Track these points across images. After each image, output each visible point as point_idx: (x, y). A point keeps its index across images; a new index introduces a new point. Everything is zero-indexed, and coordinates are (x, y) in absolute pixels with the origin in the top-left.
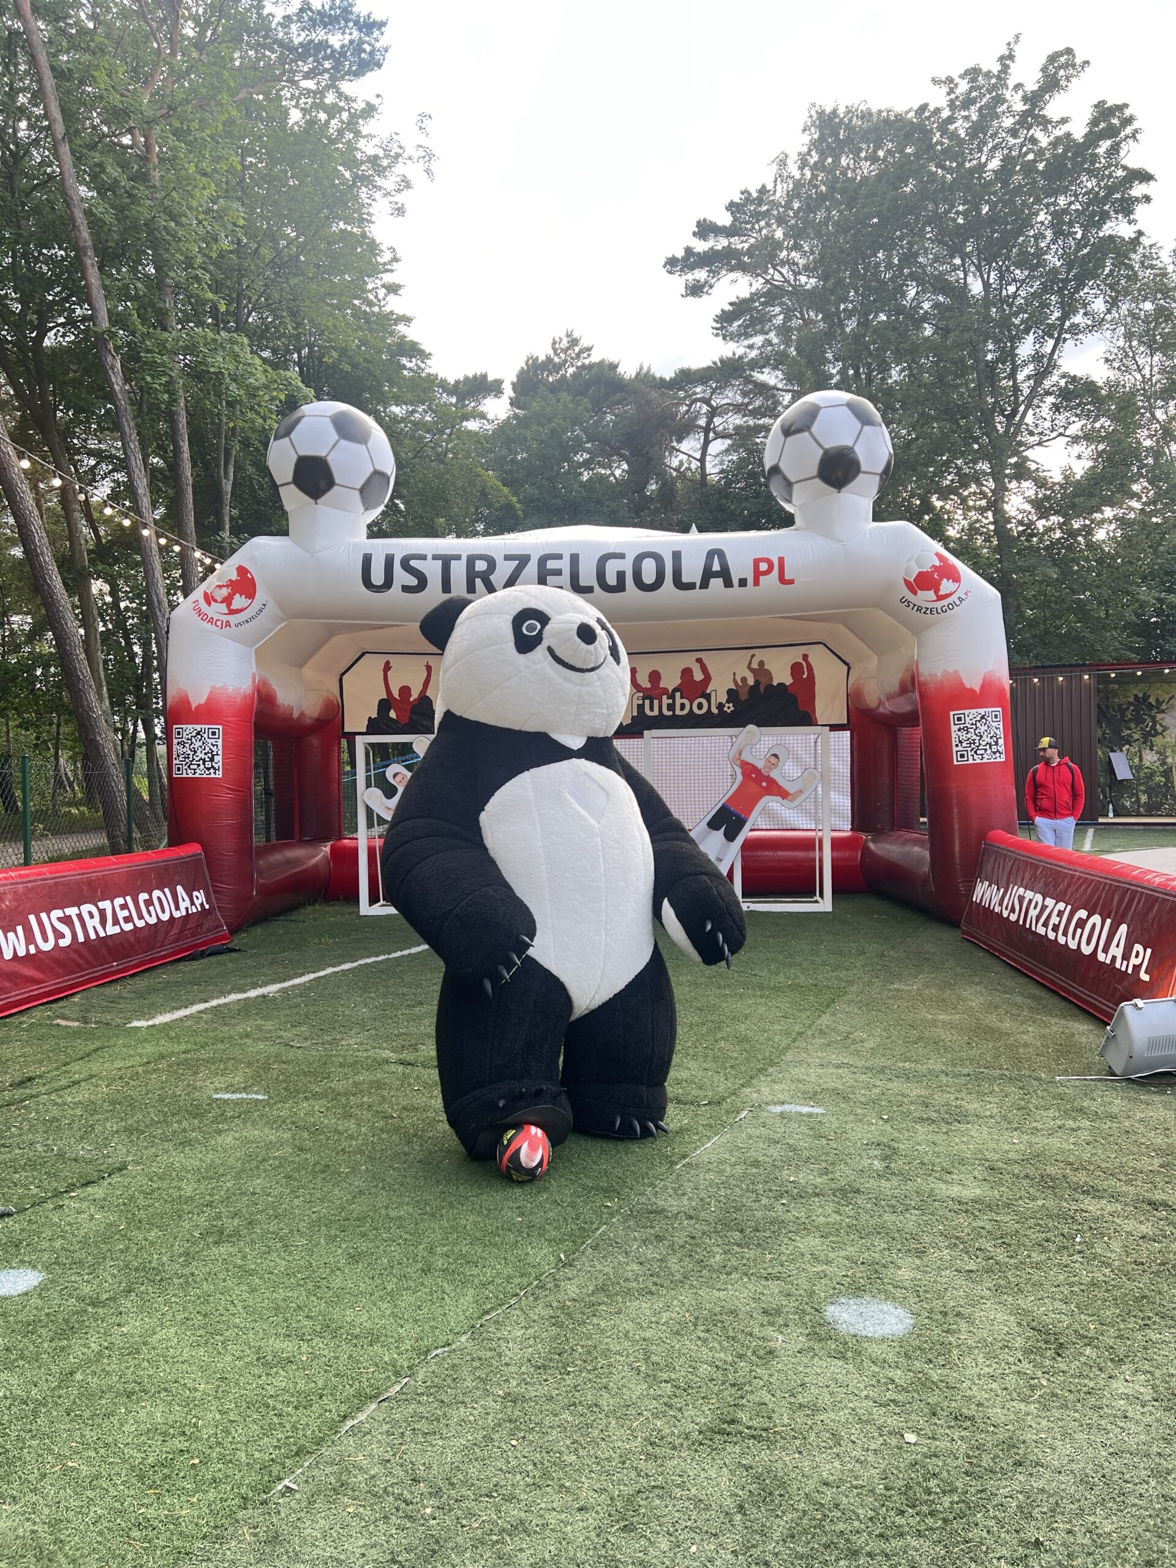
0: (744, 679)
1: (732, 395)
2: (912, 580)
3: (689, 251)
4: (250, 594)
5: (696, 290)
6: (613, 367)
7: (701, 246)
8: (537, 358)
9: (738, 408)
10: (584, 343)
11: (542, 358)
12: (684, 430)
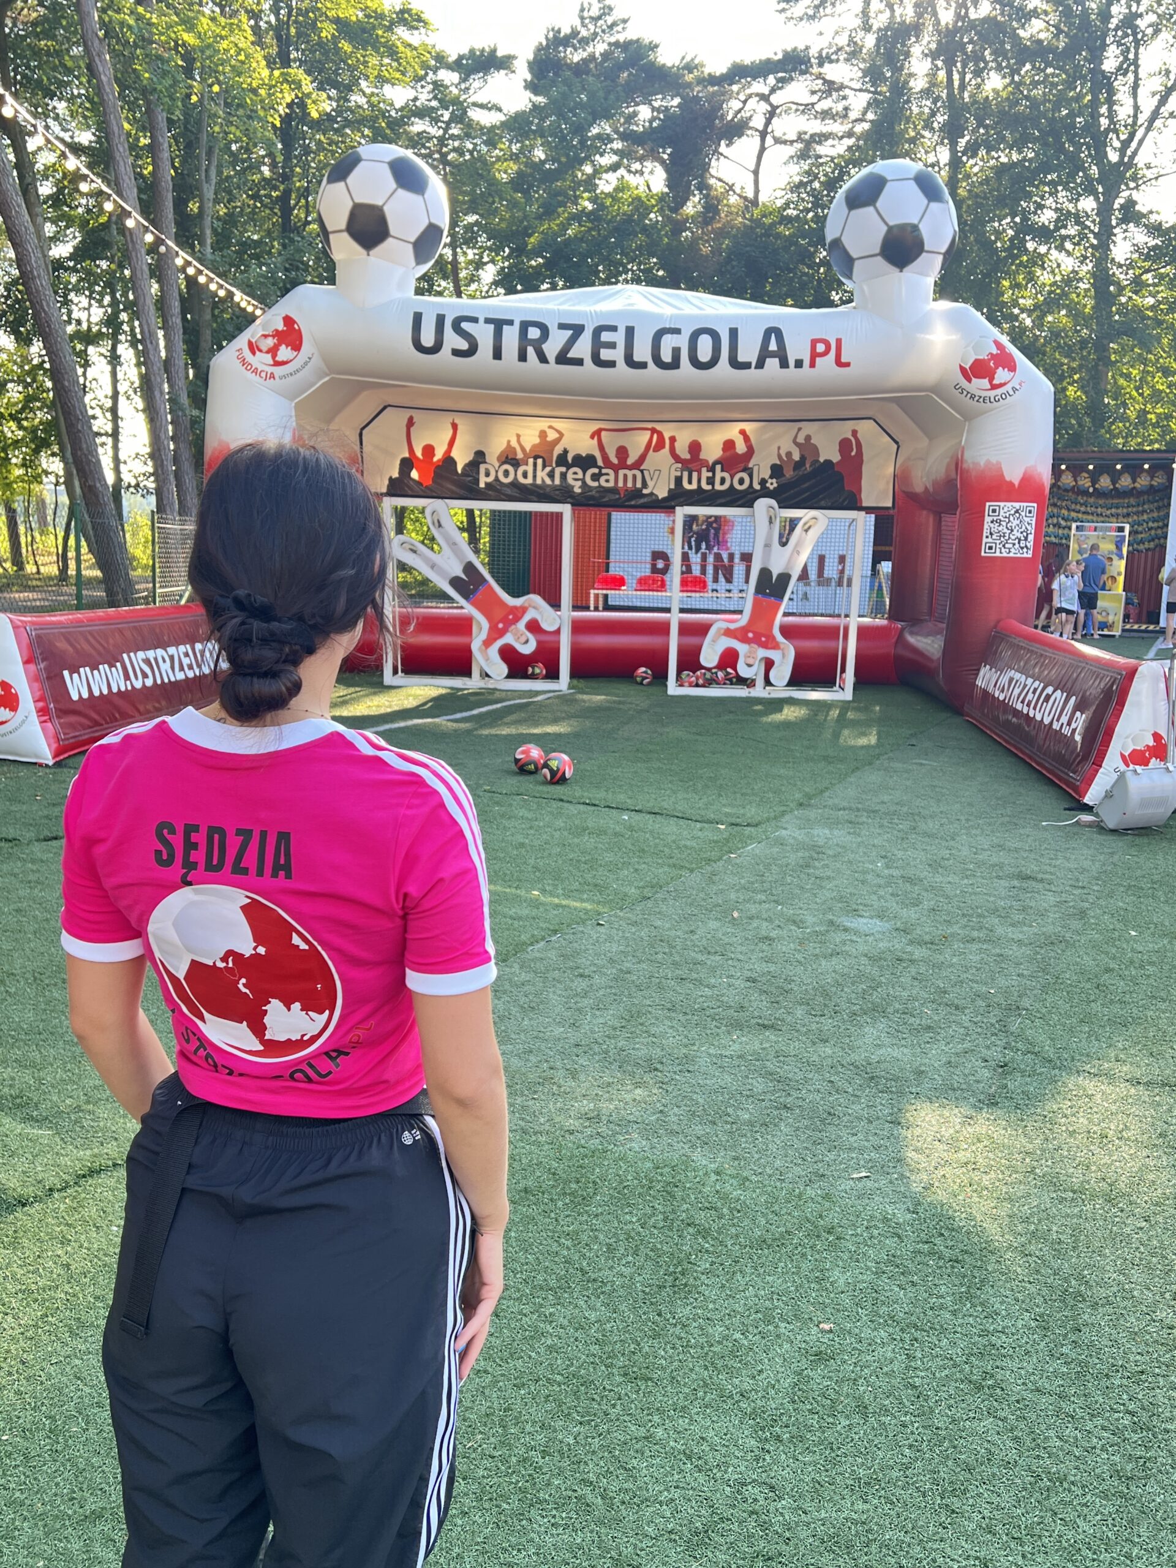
0: (789, 454)
2: (967, 367)
4: (297, 347)
6: (650, 49)
8: (559, 31)
9: (803, 109)
11: (566, 30)
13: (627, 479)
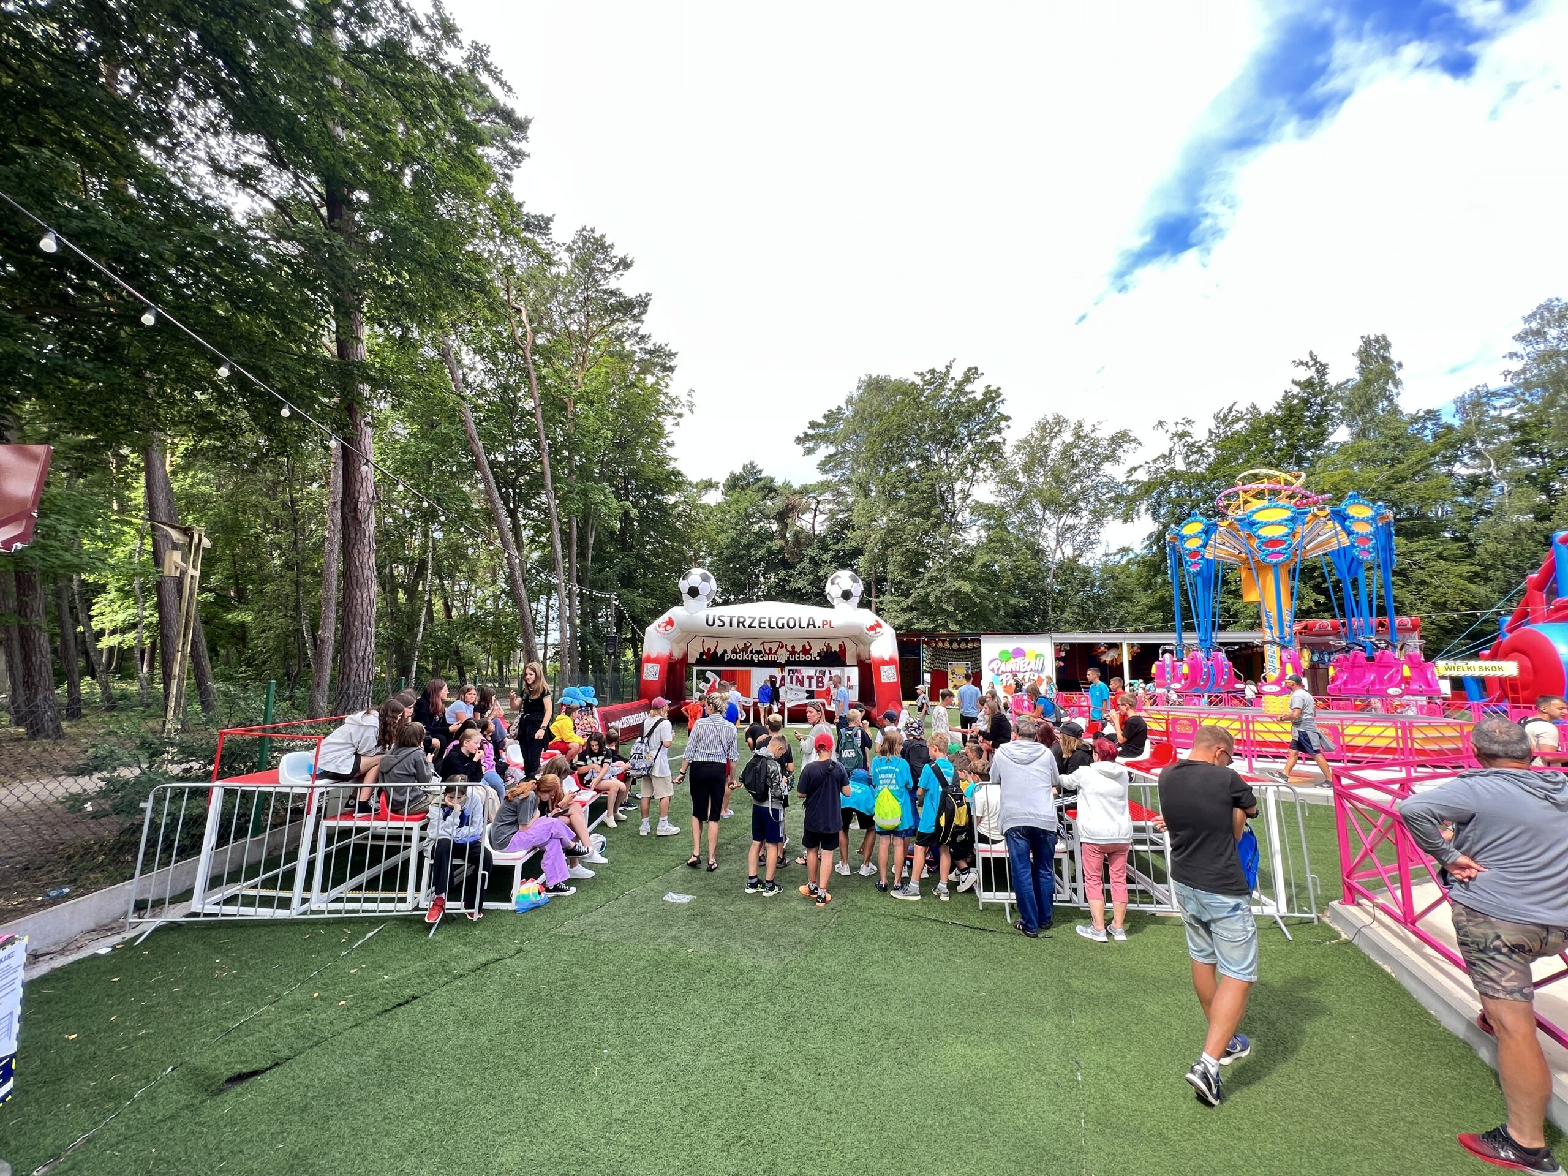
0: (823, 650)
1: (828, 496)
2: (870, 626)
3: (806, 434)
4: (672, 624)
5: (810, 451)
6: (772, 480)
7: (811, 432)
8: (736, 474)
9: (829, 502)
10: (759, 468)
11: (738, 474)
12: (806, 510)
13: (773, 657)
